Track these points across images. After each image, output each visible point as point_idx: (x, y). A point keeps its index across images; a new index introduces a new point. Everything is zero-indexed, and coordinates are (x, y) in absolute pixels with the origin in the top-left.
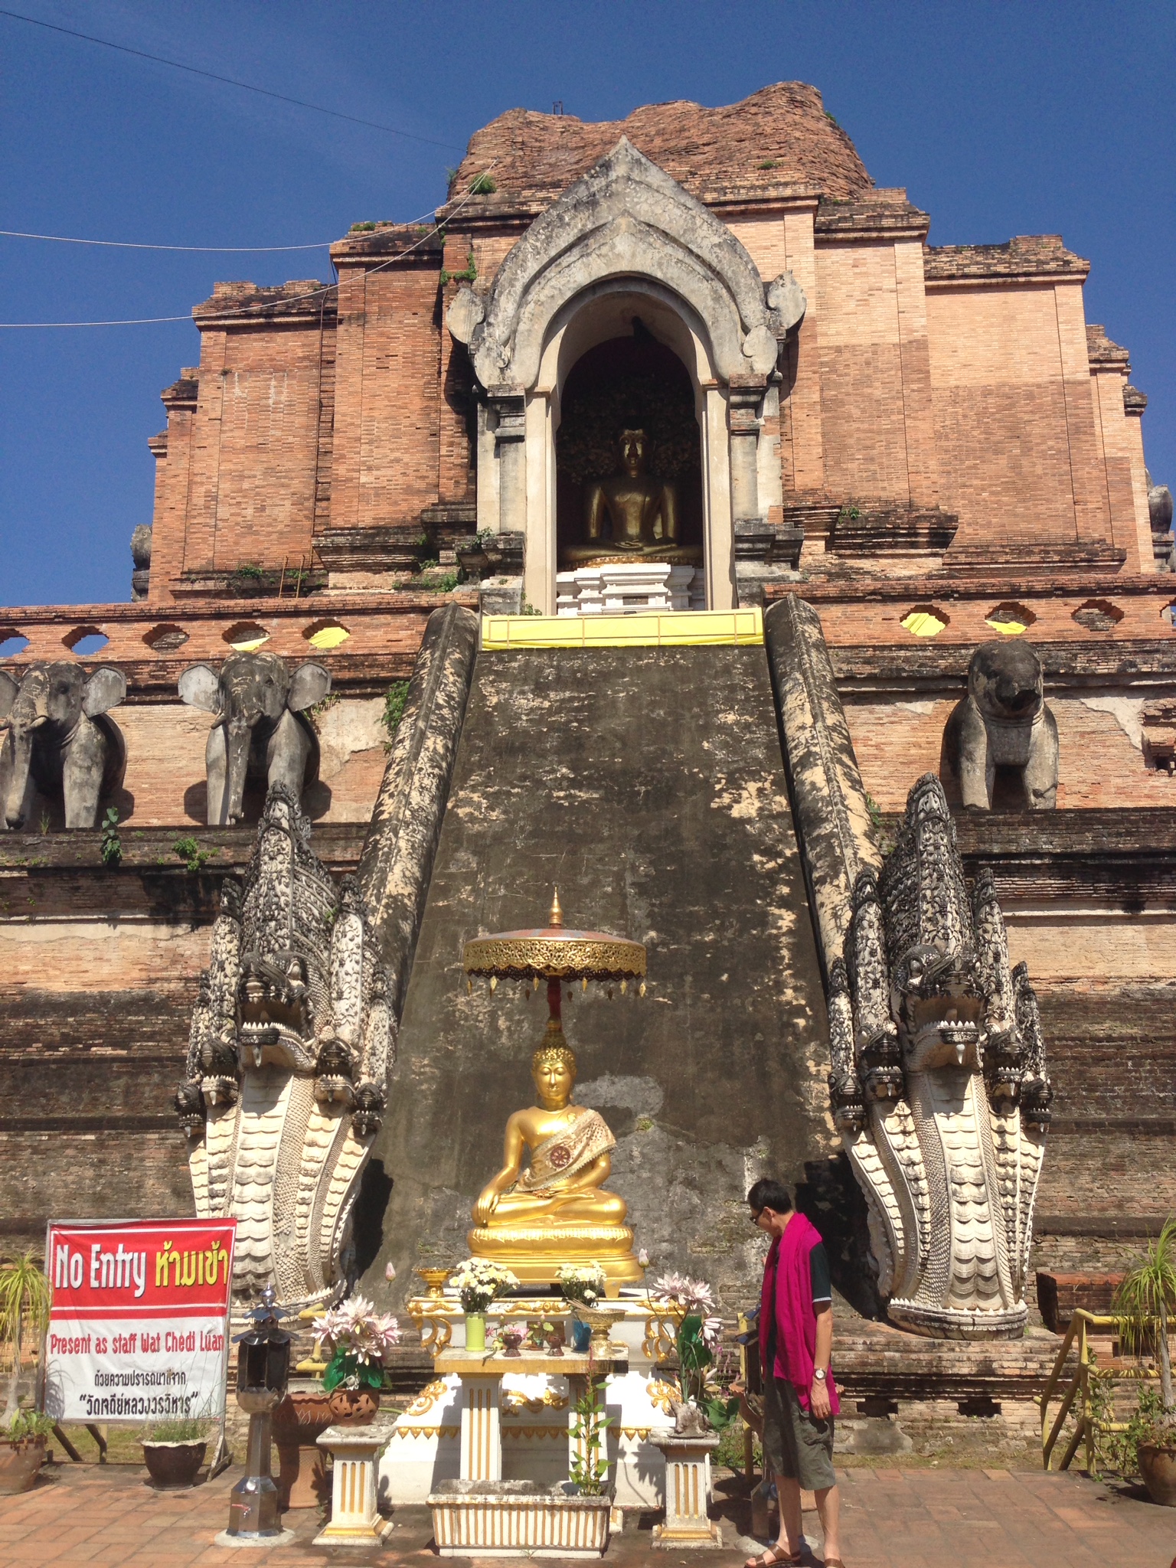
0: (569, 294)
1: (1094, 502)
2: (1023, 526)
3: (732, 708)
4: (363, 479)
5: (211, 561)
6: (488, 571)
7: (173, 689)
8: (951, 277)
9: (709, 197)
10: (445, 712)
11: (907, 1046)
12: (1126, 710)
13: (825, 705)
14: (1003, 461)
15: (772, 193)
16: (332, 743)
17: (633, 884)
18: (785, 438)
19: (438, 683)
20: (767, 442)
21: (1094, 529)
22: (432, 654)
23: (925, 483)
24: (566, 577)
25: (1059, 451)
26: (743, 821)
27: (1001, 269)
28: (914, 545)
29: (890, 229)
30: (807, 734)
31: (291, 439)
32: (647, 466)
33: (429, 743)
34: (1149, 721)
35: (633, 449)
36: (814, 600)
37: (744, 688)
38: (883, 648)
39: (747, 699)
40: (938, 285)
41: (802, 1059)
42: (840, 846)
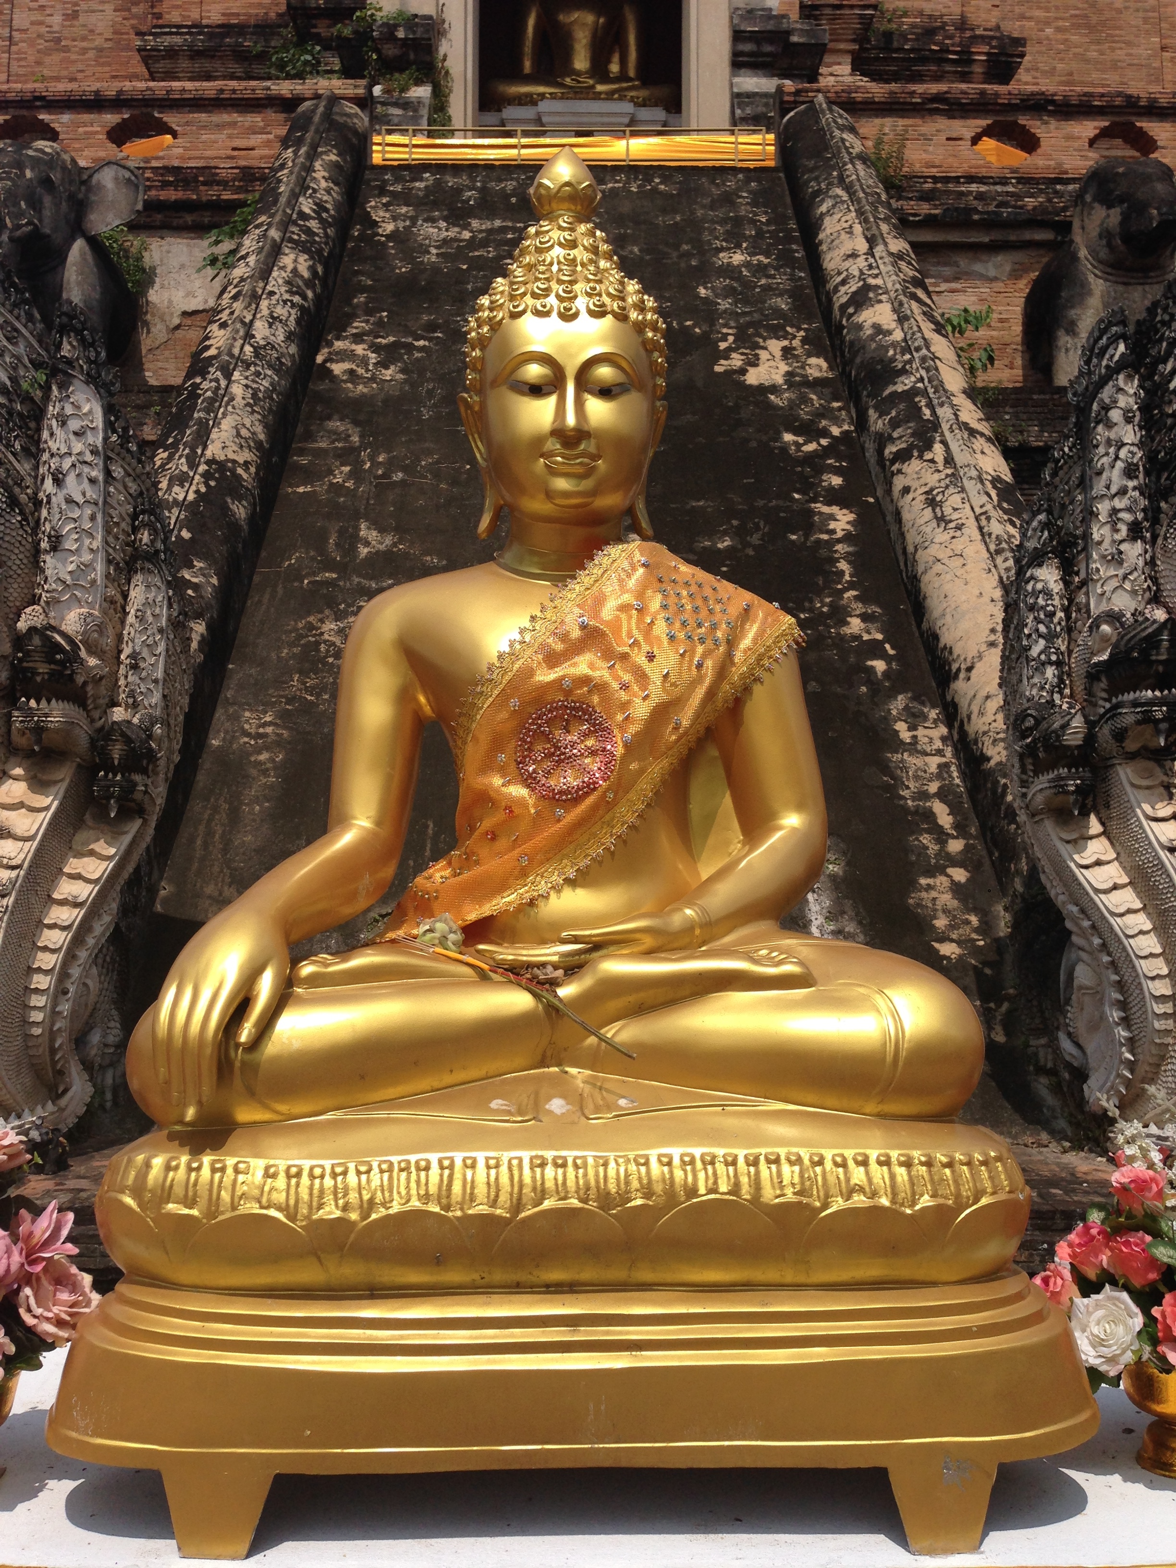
3: (738, 246)
10: (313, 224)
13: (884, 227)
19: (302, 187)
22: (295, 153)
26: (763, 390)
30: (861, 262)
33: (288, 260)
37: (753, 222)
38: (947, 180)
39: (760, 234)
41: (887, 720)
42: (930, 405)
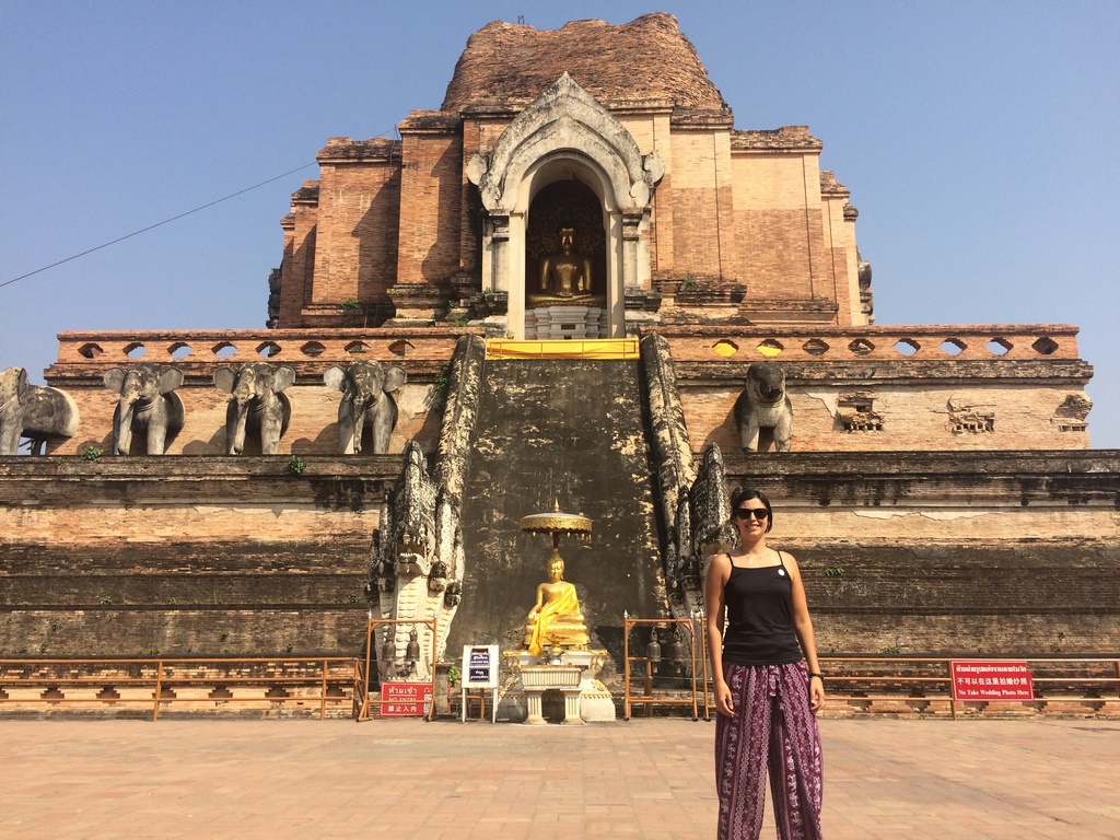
0: (535, 160)
1: (823, 276)
2: (783, 289)
3: (622, 395)
4: (416, 256)
5: (325, 298)
6: (489, 312)
7: (321, 377)
8: (747, 148)
9: (613, 106)
10: (471, 395)
11: (701, 566)
12: (830, 399)
13: (671, 395)
14: (773, 252)
15: (647, 105)
16: (405, 409)
17: (571, 489)
18: (654, 241)
19: (467, 379)
20: (642, 245)
21: (823, 291)
22: (462, 363)
23: (730, 266)
24: (530, 312)
25: (804, 248)
26: (627, 456)
27: (774, 145)
28: (722, 301)
29: (712, 124)
30: (661, 411)
31: (372, 229)
32: (575, 249)
33: (464, 413)
34: (841, 404)
35: (567, 239)
36: (666, 336)
37: (628, 384)
38: (702, 362)
39: (630, 390)
40: (739, 152)
41: (655, 576)
42: (676, 471)
